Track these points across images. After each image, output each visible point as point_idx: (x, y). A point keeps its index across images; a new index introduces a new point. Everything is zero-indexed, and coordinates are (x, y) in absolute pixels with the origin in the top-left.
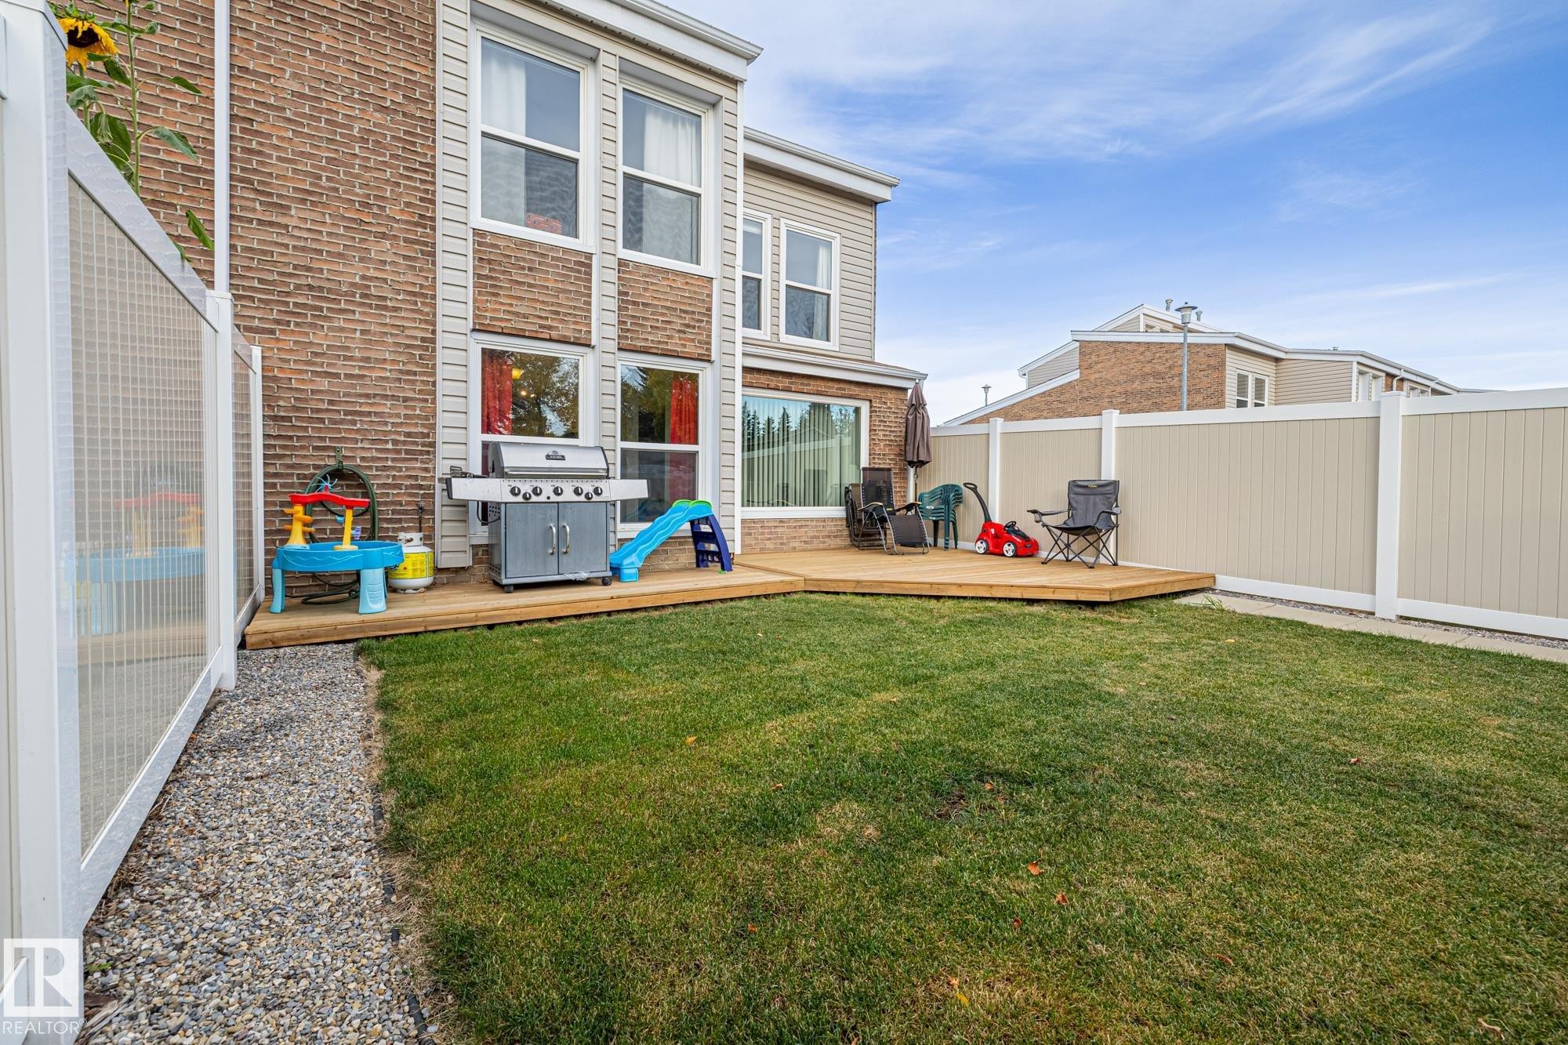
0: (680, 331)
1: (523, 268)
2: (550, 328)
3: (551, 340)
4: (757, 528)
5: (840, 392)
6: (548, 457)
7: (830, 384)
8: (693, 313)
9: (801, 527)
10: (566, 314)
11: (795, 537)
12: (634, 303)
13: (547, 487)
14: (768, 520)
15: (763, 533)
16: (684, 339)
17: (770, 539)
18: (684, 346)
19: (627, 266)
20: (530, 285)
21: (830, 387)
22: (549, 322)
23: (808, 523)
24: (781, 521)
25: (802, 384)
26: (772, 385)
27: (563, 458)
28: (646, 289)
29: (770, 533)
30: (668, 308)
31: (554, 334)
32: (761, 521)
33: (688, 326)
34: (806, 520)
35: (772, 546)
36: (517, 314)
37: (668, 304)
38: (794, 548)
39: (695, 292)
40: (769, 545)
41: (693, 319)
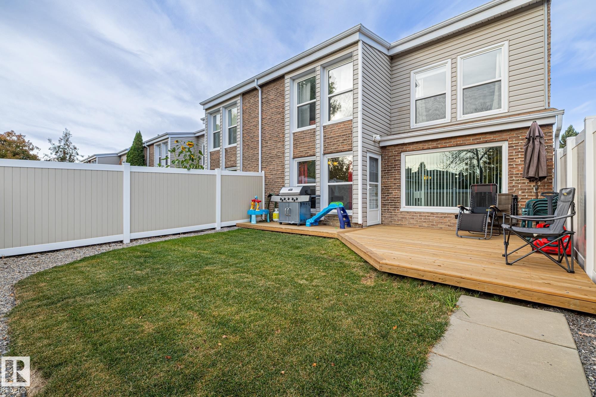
0: (342, 143)
1: (302, 139)
2: (308, 153)
3: (308, 156)
4: (417, 216)
5: (476, 141)
6: (289, 190)
7: (468, 138)
8: (347, 134)
9: (445, 217)
10: (311, 148)
11: (442, 223)
12: (328, 138)
13: (287, 197)
14: (424, 213)
15: (421, 219)
16: (343, 145)
17: (425, 222)
18: (343, 147)
19: (326, 127)
20: (303, 143)
21: (467, 140)
22: (307, 151)
23: (451, 216)
24: (432, 213)
25: (445, 143)
26: (426, 147)
27: (292, 190)
28: (331, 132)
29: (425, 219)
30: (338, 136)
31: (308, 154)
32: (420, 213)
33: (344, 140)
34: (448, 214)
35: (426, 226)
36: (301, 151)
37: (338, 135)
38: (441, 228)
39: (347, 127)
40: (424, 224)
41: (346, 137)
